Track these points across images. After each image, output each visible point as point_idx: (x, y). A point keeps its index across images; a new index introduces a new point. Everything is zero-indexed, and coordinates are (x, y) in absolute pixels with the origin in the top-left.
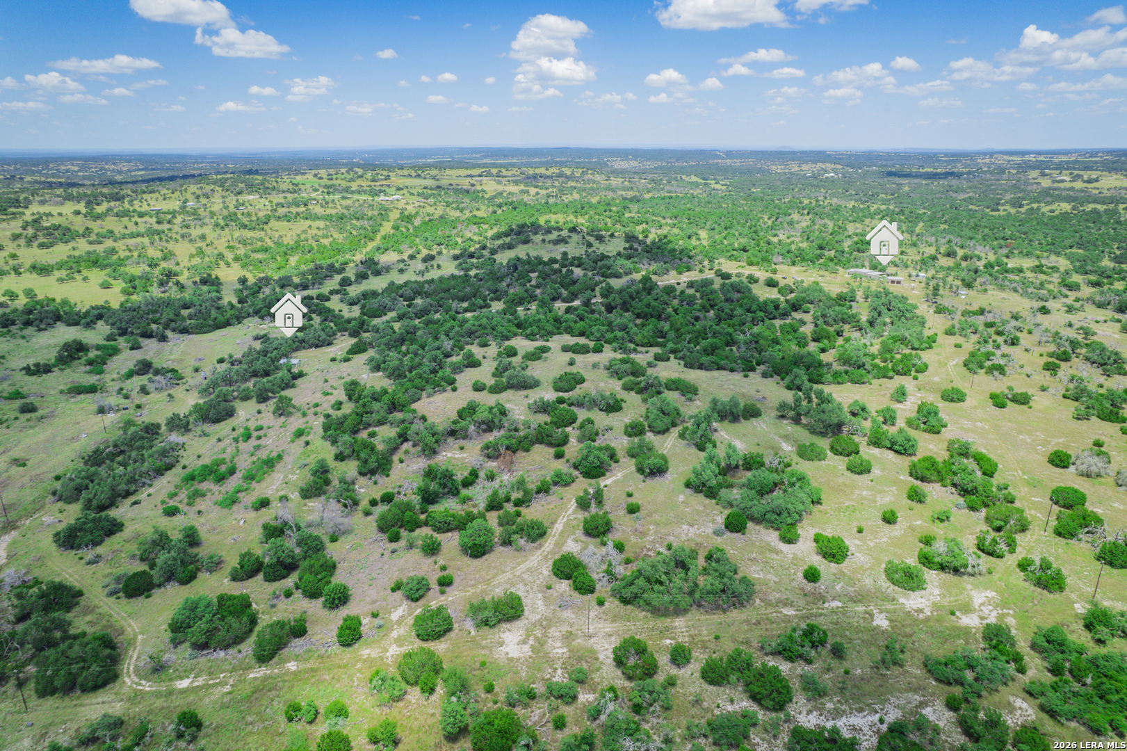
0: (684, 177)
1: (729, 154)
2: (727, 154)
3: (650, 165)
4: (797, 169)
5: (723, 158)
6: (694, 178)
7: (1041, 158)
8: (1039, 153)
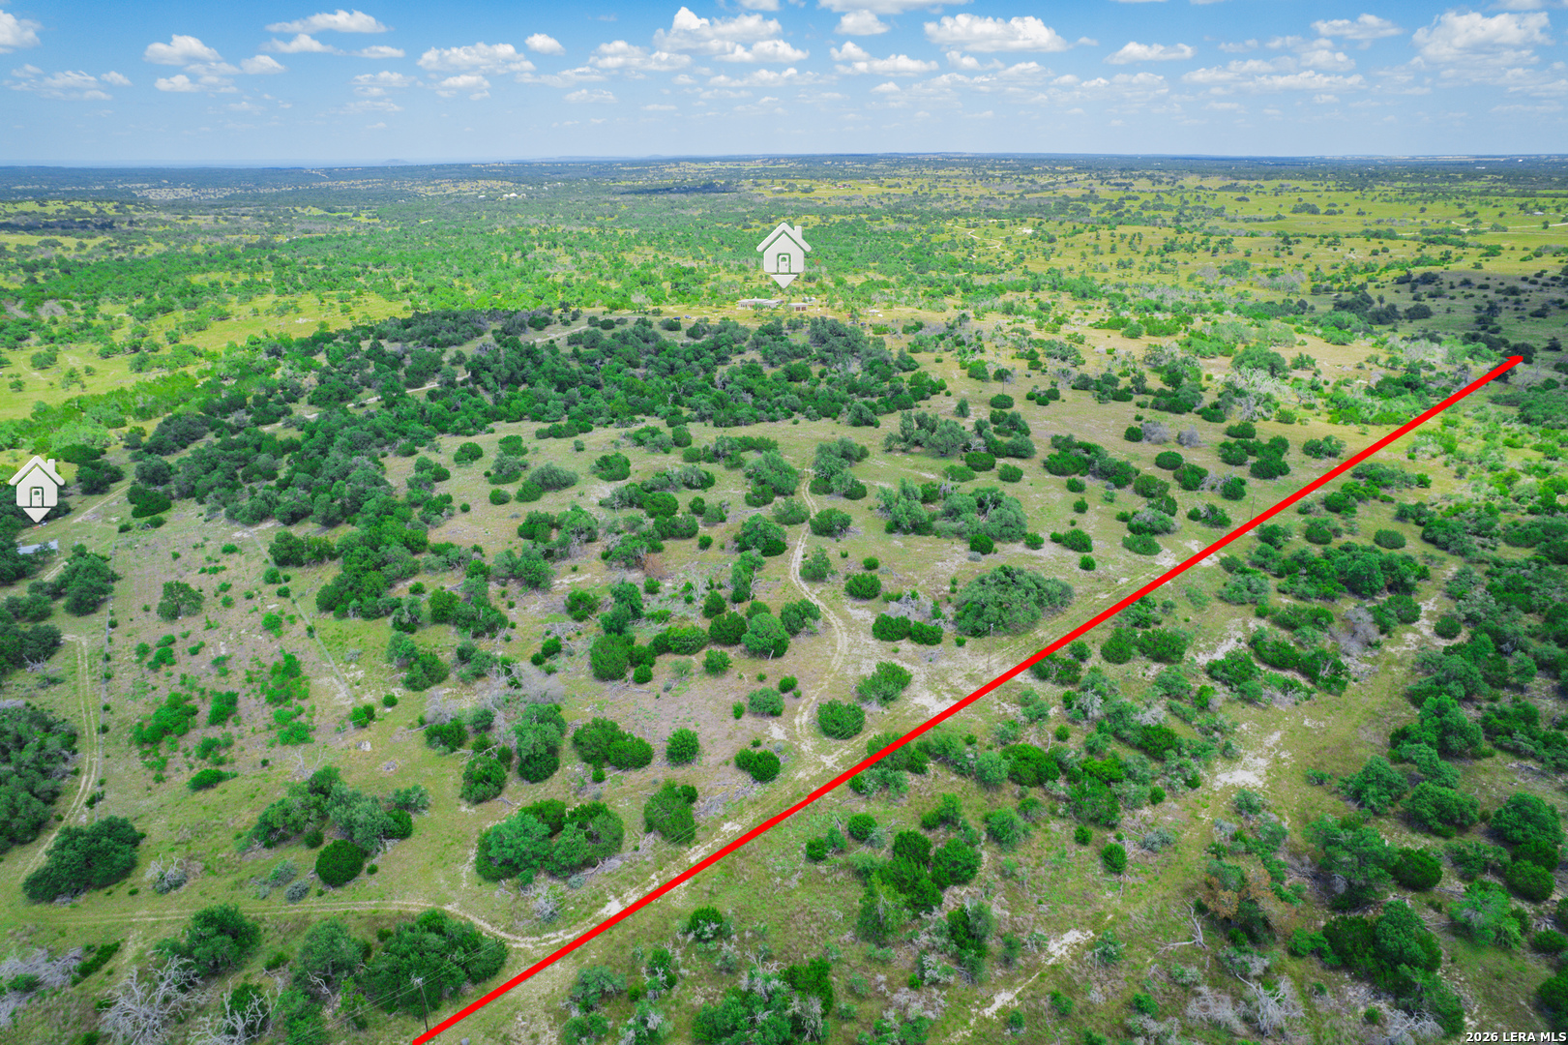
0: (298, 209)
1: (331, 173)
2: (328, 174)
3: (213, 194)
4: (454, 190)
5: (324, 180)
6: (317, 212)
7: (728, 166)
8: (724, 160)
